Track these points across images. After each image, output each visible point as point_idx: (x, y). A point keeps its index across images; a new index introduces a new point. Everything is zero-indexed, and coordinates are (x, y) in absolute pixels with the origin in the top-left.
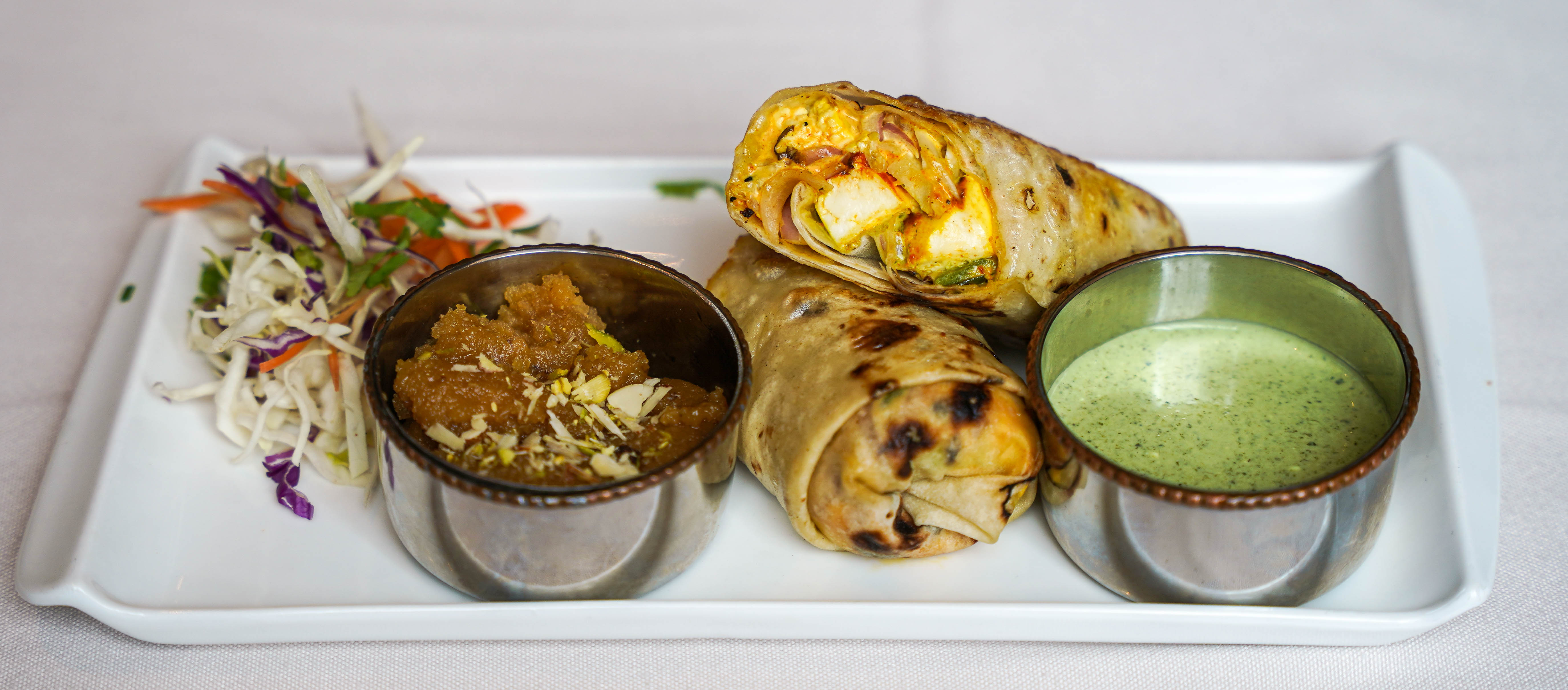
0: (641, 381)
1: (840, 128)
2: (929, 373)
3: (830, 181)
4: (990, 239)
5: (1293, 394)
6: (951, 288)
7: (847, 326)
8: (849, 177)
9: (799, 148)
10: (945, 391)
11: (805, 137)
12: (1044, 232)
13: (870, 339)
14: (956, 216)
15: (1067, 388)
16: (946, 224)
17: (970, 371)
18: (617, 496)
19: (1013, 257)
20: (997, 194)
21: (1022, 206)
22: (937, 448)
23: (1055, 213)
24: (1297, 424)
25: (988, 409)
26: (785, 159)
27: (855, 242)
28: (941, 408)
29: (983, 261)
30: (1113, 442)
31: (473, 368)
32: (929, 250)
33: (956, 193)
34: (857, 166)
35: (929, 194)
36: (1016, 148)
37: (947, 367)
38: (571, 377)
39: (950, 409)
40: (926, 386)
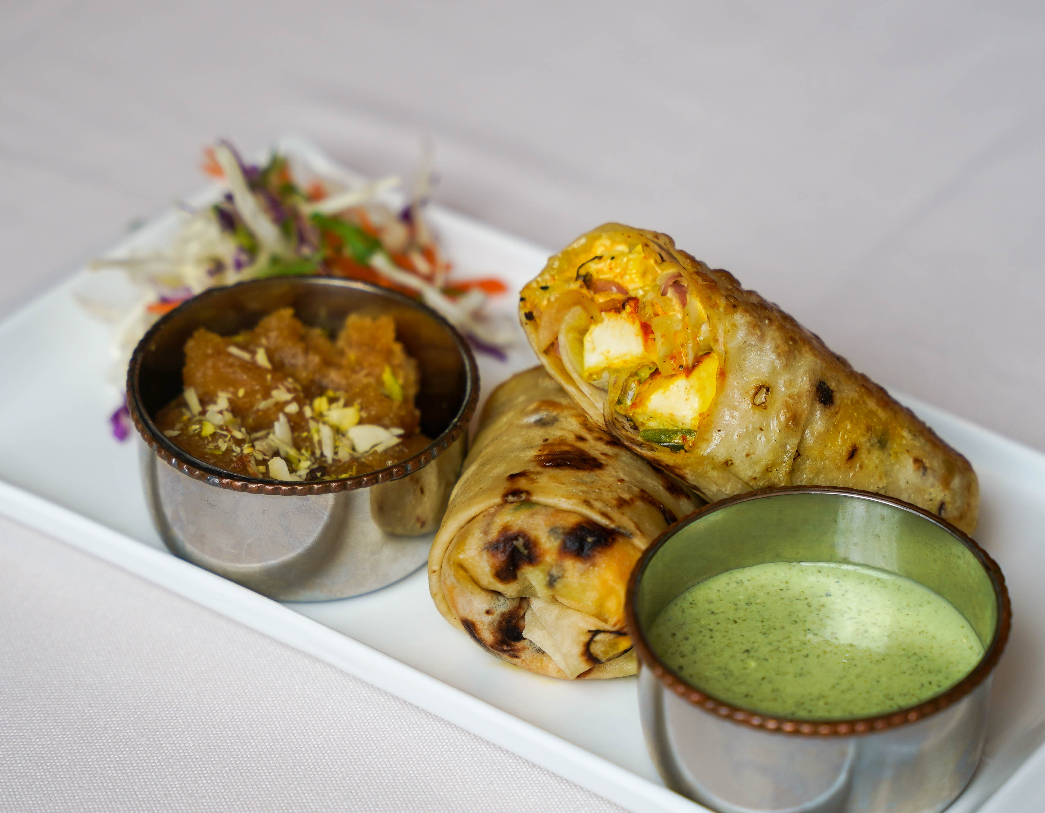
0: (386, 427)
1: (634, 271)
2: (563, 500)
3: (603, 313)
4: (701, 415)
5: (924, 671)
6: (649, 443)
7: (549, 442)
8: (619, 316)
9: (595, 276)
10: (572, 521)
11: (606, 269)
12: (761, 429)
13: (550, 457)
14: (681, 382)
15: (738, 583)
16: (671, 386)
17: (605, 515)
18: (244, 489)
19: (716, 438)
20: (732, 381)
21: (748, 400)
22: (541, 567)
23: (782, 418)
24: (900, 695)
25: (599, 552)
26: (580, 282)
27: (597, 373)
28: (556, 533)
29: (690, 432)
30: (729, 639)
31: (246, 356)
32: (648, 403)
33: (690, 363)
34: (628, 308)
35: (668, 354)
36: (777, 347)
37: (587, 503)
38: (332, 401)
39: (562, 537)
40: (559, 511)
